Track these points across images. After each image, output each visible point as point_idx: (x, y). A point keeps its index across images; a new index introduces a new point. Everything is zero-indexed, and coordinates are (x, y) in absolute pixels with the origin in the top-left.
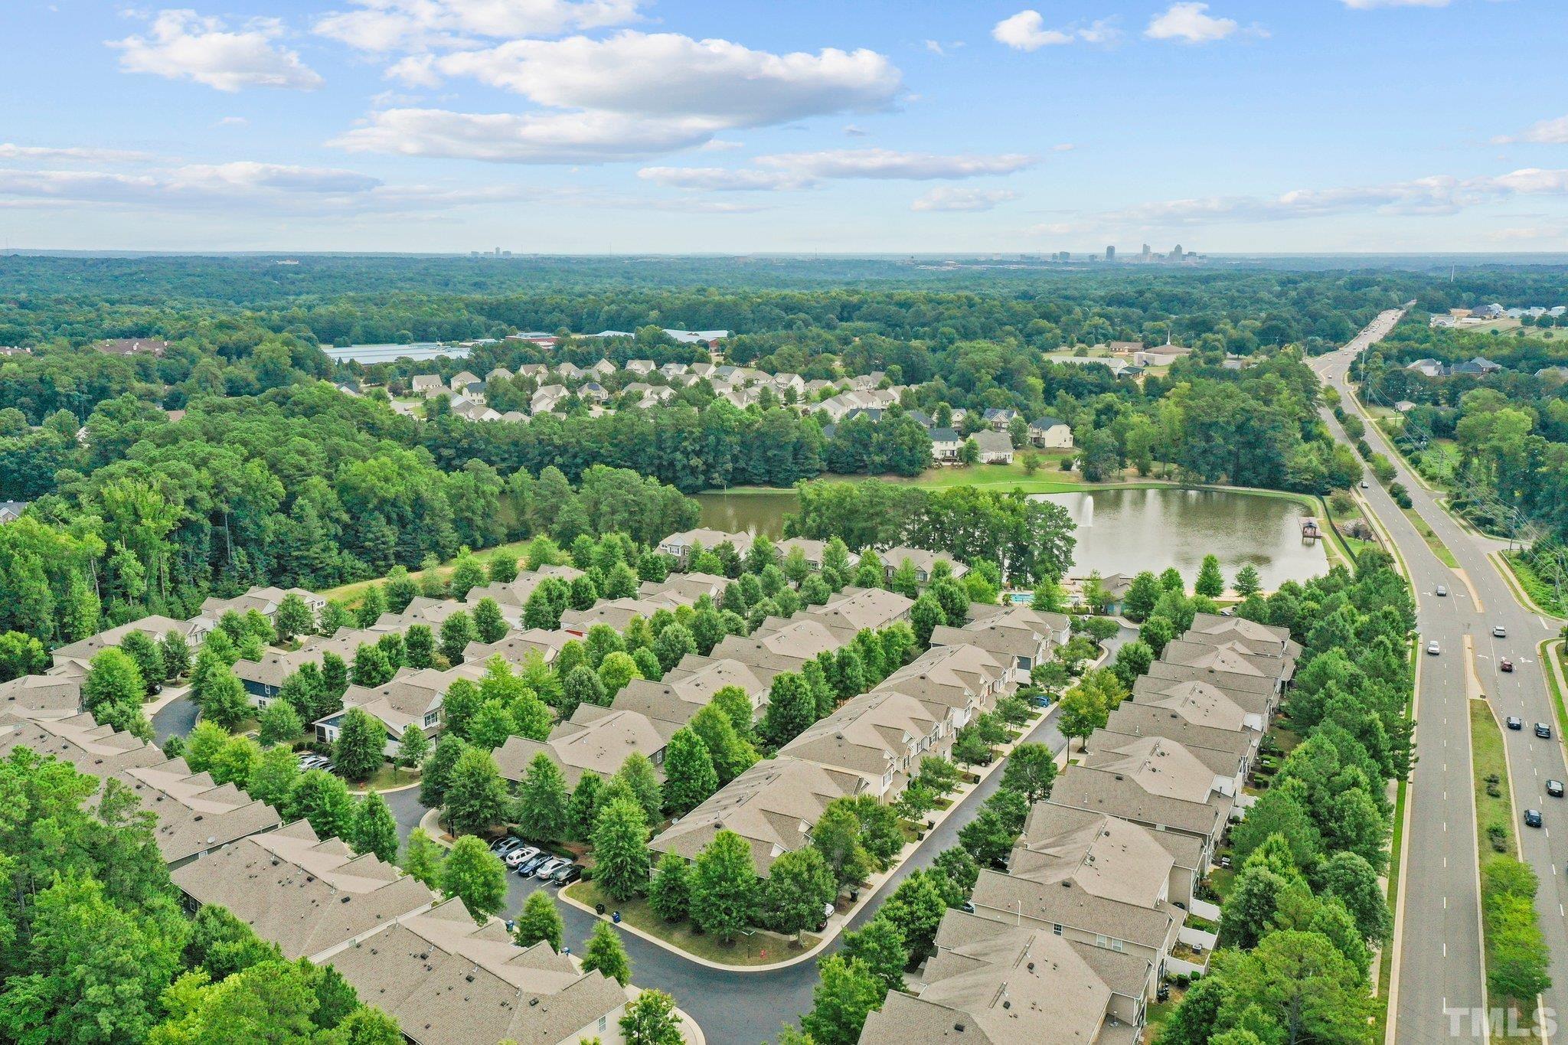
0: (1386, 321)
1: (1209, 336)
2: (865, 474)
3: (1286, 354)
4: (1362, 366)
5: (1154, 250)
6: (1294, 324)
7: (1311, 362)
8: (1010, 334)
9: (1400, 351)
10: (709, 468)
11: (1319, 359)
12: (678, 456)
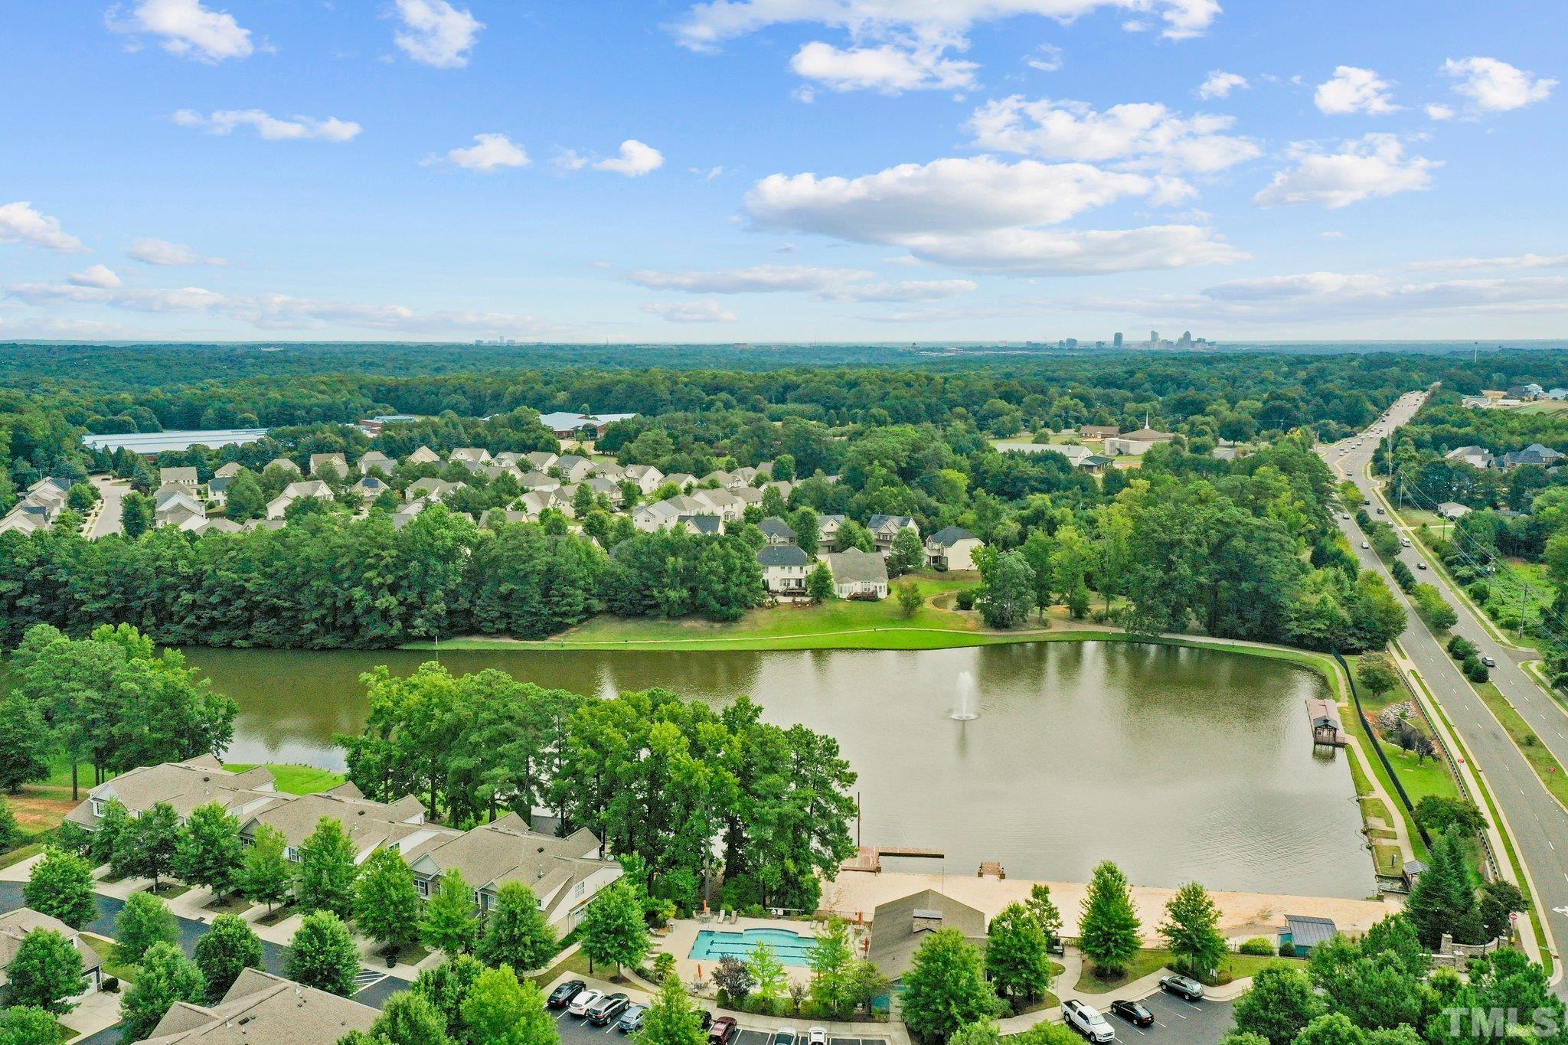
0: (1407, 407)
1: (1198, 418)
2: (656, 617)
3: (1292, 440)
4: (1389, 455)
5: (1161, 337)
6: (1301, 404)
7: (1324, 451)
8: (961, 417)
9: (1434, 437)
10: (410, 611)
11: (1335, 446)
12: (358, 592)
